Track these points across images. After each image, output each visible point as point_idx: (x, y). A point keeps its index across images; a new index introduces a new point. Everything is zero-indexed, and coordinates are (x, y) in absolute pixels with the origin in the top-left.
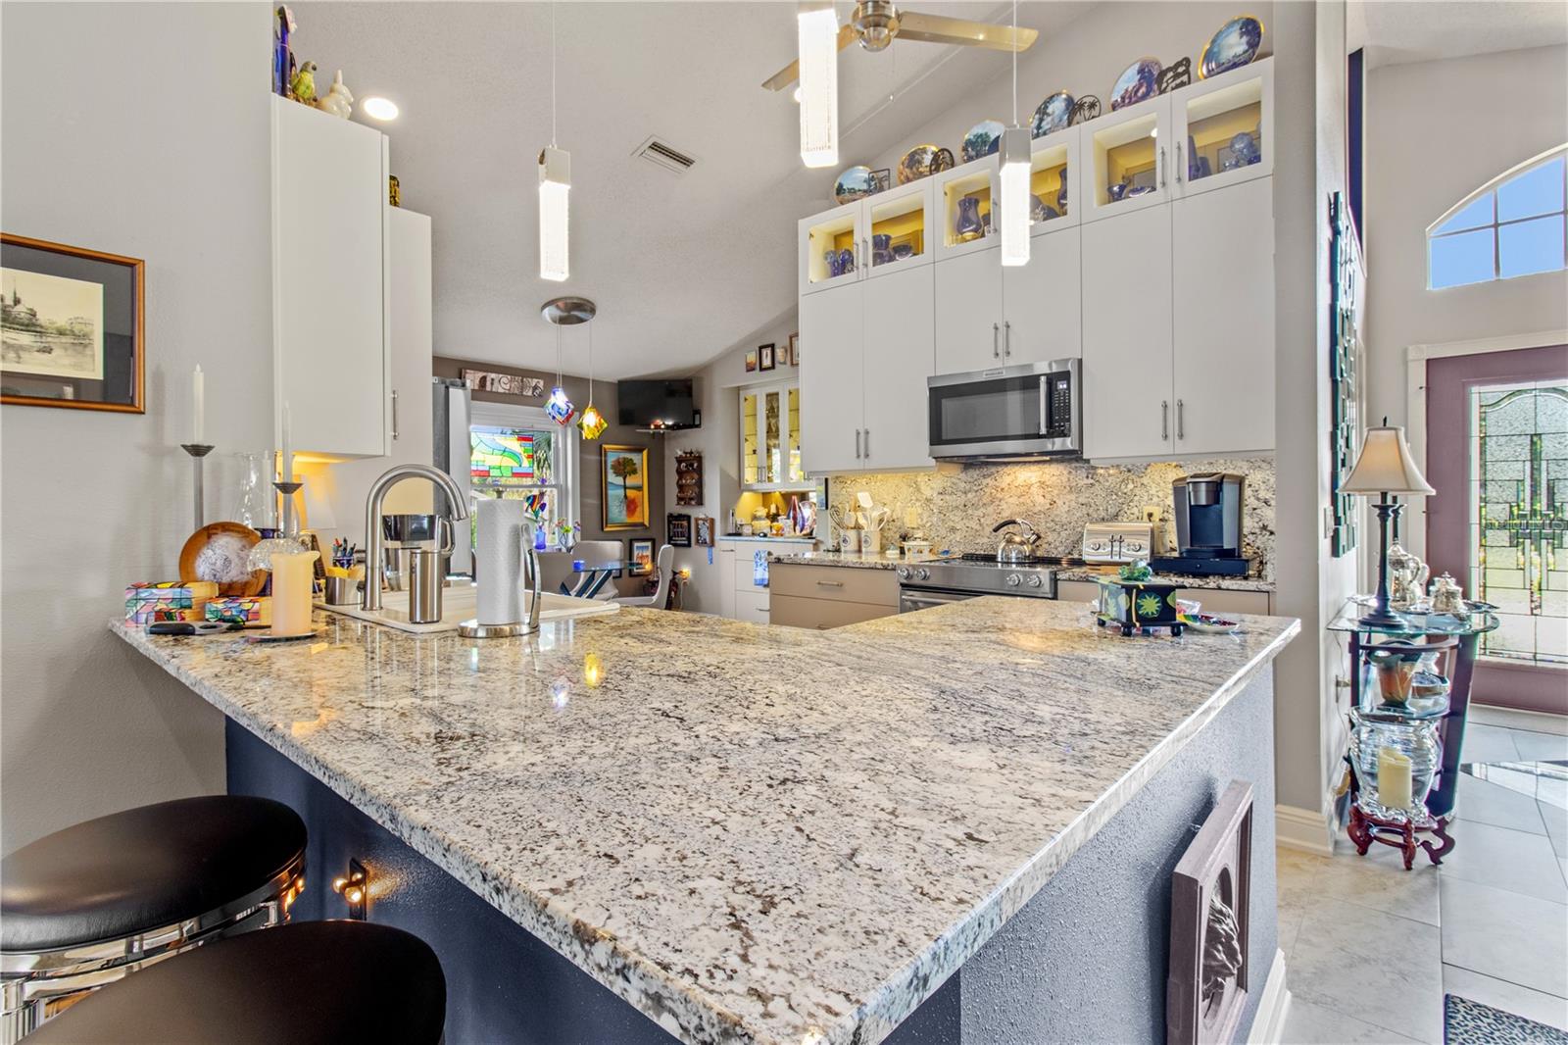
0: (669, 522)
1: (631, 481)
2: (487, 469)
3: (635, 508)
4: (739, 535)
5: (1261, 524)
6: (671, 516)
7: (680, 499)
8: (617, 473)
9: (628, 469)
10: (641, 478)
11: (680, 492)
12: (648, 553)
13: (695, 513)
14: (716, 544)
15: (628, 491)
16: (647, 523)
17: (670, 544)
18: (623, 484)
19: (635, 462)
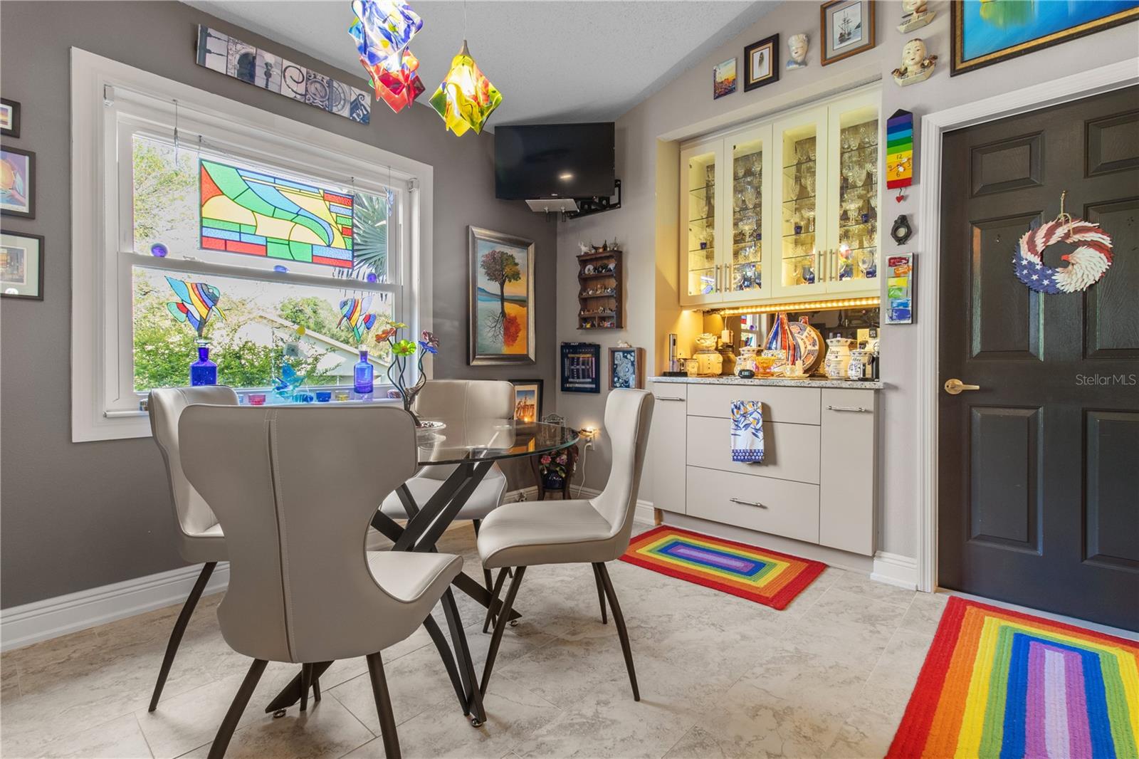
0: (564, 356)
1: (512, 289)
2: (262, 242)
3: (517, 331)
4: (685, 374)
6: (566, 346)
7: (584, 320)
8: (492, 276)
9: (507, 270)
10: (521, 287)
11: (583, 310)
12: (533, 401)
13: (608, 340)
15: (506, 304)
16: (532, 356)
17: (564, 389)
18: (500, 294)
19: (517, 261)
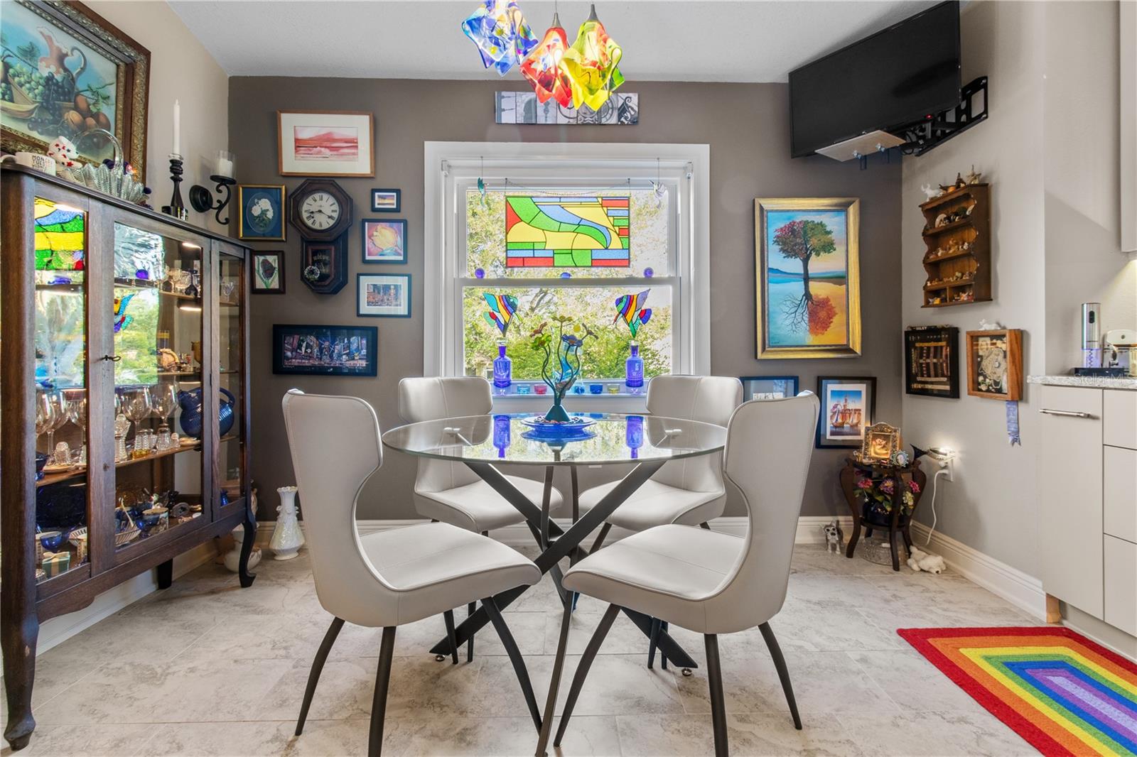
0: (909, 346)
1: (819, 264)
2: (550, 254)
6: (912, 332)
7: (931, 293)
8: (789, 251)
9: (814, 242)
10: (843, 260)
11: (930, 280)
12: (861, 404)
13: (970, 321)
14: (1032, 393)
15: (811, 284)
16: (855, 345)
17: (910, 391)
18: (802, 272)
19: (828, 229)
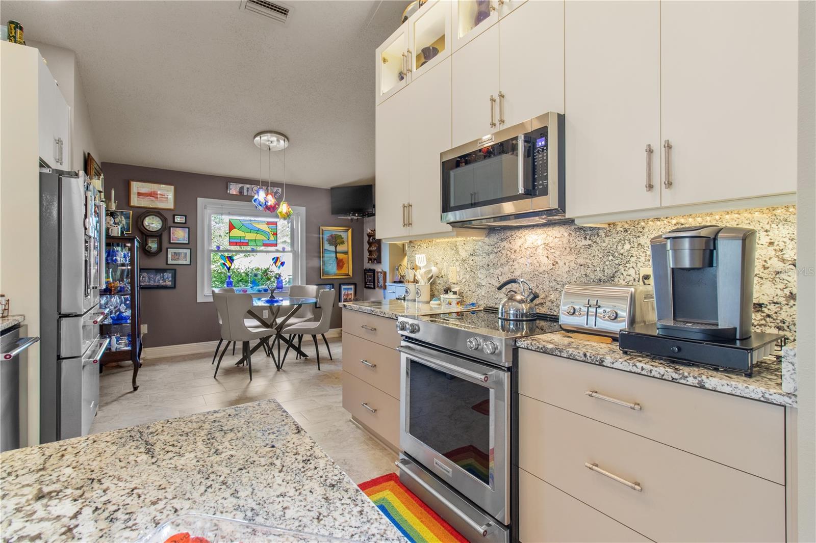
0: (365, 274)
1: (340, 248)
2: (247, 241)
3: (343, 265)
5: (787, 292)
6: (366, 270)
7: (370, 259)
8: (331, 244)
9: (338, 241)
10: (347, 246)
11: (369, 255)
12: (352, 292)
13: (378, 268)
14: (387, 287)
15: (337, 254)
16: (351, 274)
17: (366, 287)
18: (335, 250)
19: (343, 237)
